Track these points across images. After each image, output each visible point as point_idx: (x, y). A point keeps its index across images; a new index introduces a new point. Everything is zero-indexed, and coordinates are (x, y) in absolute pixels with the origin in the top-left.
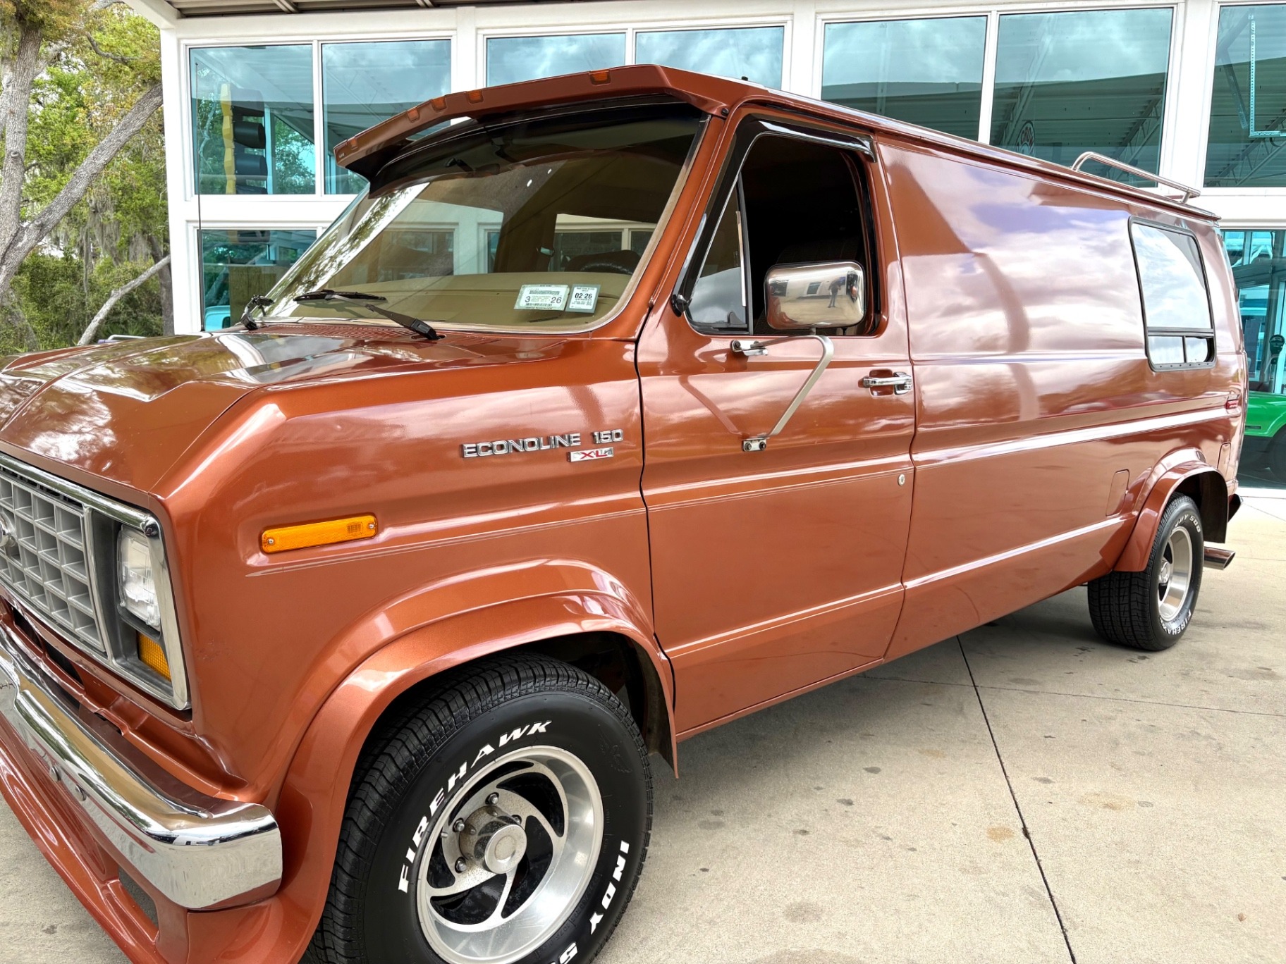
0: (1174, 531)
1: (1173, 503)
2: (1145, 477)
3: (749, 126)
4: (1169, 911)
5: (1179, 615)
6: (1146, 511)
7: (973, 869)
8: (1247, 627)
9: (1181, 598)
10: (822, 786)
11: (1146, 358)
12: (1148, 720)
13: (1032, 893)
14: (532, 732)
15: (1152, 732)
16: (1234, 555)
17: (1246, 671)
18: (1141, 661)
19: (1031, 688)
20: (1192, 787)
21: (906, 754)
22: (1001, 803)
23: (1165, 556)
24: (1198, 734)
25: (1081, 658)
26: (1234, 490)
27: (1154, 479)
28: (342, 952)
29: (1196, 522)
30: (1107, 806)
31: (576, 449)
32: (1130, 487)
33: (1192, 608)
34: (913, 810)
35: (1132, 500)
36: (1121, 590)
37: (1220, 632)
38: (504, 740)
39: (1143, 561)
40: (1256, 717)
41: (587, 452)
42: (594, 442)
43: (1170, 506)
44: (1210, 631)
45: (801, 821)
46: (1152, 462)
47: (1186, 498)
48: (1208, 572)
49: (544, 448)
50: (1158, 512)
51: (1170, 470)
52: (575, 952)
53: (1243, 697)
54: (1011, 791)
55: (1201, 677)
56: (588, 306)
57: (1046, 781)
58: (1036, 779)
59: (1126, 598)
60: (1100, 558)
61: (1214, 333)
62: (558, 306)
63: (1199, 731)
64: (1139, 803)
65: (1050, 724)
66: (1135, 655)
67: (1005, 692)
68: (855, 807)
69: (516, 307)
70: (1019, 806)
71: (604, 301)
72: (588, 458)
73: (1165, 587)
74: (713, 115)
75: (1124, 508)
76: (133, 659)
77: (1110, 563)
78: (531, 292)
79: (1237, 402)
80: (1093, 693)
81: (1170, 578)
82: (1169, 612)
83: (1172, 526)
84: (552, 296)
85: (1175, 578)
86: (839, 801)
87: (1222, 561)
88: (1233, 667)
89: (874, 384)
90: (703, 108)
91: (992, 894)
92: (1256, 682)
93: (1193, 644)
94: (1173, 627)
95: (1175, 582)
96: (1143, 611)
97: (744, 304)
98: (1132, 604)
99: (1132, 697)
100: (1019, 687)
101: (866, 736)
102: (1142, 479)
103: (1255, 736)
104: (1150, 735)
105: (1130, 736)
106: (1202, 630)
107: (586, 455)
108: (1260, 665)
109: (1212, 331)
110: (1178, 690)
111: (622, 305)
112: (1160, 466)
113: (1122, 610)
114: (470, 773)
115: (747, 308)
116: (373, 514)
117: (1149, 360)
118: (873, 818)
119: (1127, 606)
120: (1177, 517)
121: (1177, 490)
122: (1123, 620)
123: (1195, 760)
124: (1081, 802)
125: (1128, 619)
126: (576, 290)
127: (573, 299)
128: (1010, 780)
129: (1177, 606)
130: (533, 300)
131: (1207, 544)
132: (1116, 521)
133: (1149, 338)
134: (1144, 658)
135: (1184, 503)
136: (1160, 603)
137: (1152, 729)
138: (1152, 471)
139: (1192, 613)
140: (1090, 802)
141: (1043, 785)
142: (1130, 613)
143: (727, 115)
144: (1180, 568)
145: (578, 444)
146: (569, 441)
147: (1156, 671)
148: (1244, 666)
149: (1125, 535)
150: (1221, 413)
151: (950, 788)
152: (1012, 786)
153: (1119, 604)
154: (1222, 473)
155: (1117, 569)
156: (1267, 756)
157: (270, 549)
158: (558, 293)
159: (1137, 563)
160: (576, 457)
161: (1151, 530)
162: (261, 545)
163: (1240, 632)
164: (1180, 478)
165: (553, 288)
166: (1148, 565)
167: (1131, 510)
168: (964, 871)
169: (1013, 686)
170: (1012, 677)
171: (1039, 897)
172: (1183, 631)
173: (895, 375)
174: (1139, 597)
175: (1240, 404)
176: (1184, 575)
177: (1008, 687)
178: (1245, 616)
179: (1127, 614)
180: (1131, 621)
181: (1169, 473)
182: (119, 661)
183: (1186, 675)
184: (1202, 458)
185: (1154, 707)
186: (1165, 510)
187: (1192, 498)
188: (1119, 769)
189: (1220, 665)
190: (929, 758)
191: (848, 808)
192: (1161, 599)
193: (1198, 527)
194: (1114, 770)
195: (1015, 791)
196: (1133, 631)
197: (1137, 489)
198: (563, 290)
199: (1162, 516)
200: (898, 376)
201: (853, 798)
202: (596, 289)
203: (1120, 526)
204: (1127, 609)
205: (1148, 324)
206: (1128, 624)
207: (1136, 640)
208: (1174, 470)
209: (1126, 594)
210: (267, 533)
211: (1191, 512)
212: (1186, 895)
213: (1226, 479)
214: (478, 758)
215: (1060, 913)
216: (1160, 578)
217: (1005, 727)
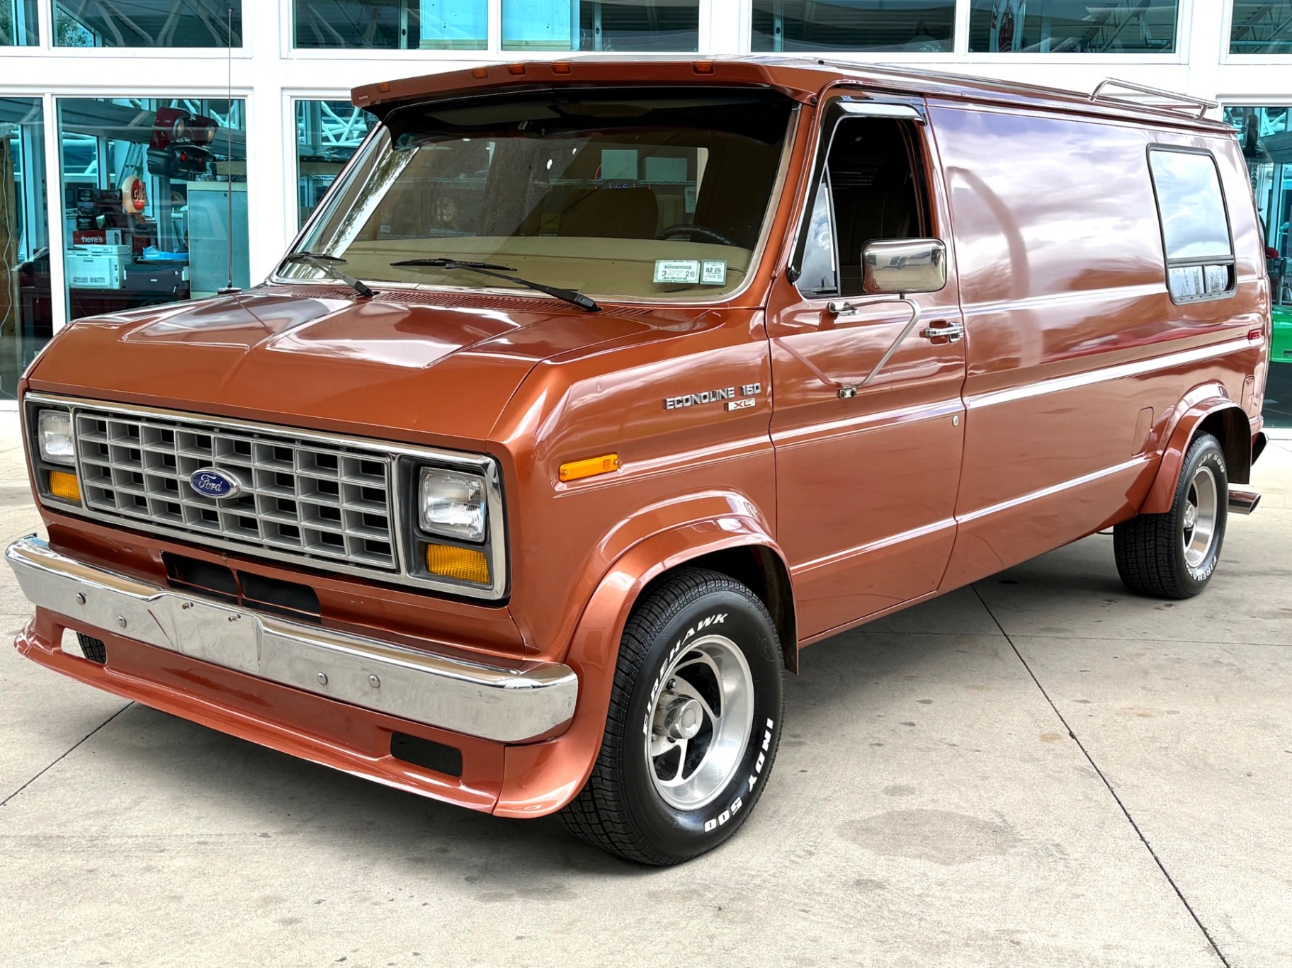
0: (1198, 471)
1: (1196, 442)
2: (1169, 415)
3: (834, 111)
4: (1193, 774)
5: (1204, 561)
6: (1171, 450)
7: (1032, 759)
8: (1274, 575)
9: (1206, 543)
10: (882, 714)
11: (1166, 291)
12: (1175, 654)
13: (1083, 770)
14: (716, 622)
15: (1178, 663)
16: (1259, 497)
17: (1269, 612)
18: (1167, 608)
19: (1062, 635)
20: (1213, 700)
21: (953, 689)
22: (1048, 718)
23: (1189, 499)
24: (1220, 662)
25: (1108, 608)
26: (1259, 428)
27: (1178, 416)
28: (608, 777)
29: (1220, 462)
30: (1140, 715)
31: (732, 400)
32: (1154, 426)
33: (1217, 554)
34: (971, 726)
35: (1156, 439)
36: (1148, 535)
37: (1245, 579)
38: (700, 626)
39: (1169, 500)
40: (1275, 648)
41: (738, 402)
42: (742, 394)
43: (1194, 445)
44: (1237, 579)
45: (874, 738)
46: (1175, 399)
47: (1209, 436)
48: (1233, 518)
49: (713, 400)
50: (1182, 451)
51: (1193, 407)
52: (740, 804)
53: (1264, 633)
54: (1056, 711)
55: (1226, 619)
56: (719, 279)
57: (1086, 702)
58: (1077, 701)
59: (1152, 542)
60: (1126, 501)
61: (1234, 259)
62: (693, 279)
63: (1221, 660)
64: (1168, 712)
65: (1084, 662)
66: (1161, 604)
67: (1037, 639)
68: (918, 727)
69: (655, 281)
70: (1064, 719)
71: (734, 274)
72: (739, 407)
73: (1191, 532)
74: (803, 104)
75: (1149, 447)
76: (423, 573)
77: (1135, 506)
78: (666, 267)
79: (1260, 331)
80: (1122, 636)
81: (1195, 521)
82: (1195, 559)
83: (1196, 466)
84: (686, 270)
85: (1200, 522)
86: (901, 724)
87: (1248, 505)
88: (1257, 609)
89: (934, 335)
90: (796, 98)
91: (1051, 772)
92: (1277, 621)
93: (1218, 591)
94: (1198, 573)
95: (1201, 526)
96: (1169, 555)
97: (834, 270)
98: (1158, 548)
99: (1159, 637)
100: (1049, 634)
101: (910, 678)
102: (1166, 417)
103: (1273, 661)
104: (1177, 666)
105: (1158, 667)
106: (1228, 579)
107: (738, 405)
108: (1283, 607)
109: (1232, 257)
110: (1204, 630)
111: (750, 278)
112: (1183, 403)
113: (1148, 555)
114: (682, 648)
115: (835, 273)
116: (615, 453)
117: (1170, 294)
118: (937, 732)
119: (1153, 550)
120: (1201, 457)
121: (1200, 427)
122: (1149, 566)
123: (1216, 681)
124: (1118, 714)
125: (1154, 565)
126: (706, 266)
127: (705, 273)
128: (1053, 703)
129: (1203, 551)
130: (669, 274)
131: (1232, 487)
132: (1140, 461)
133: (1170, 271)
134: (1171, 605)
135: (1208, 442)
136: (1186, 549)
137: (1179, 660)
138: (1175, 409)
139: (1217, 558)
140: (1125, 713)
141: (1083, 705)
142: (1156, 558)
143: (816, 103)
144: (1204, 511)
145: (733, 396)
146: (728, 395)
147: (1182, 616)
148: (1267, 608)
149: (1150, 475)
150: (1244, 344)
151: (1000, 710)
152: (1056, 706)
153: (1145, 550)
154: (1246, 410)
155: (1142, 512)
156: (1281, 676)
157: (565, 478)
158: (690, 268)
159: (1162, 504)
160: (732, 406)
161: (1175, 469)
162: (559, 476)
163: (1266, 579)
164: (1202, 415)
165: (685, 263)
166: (1173, 507)
167: (1156, 449)
168: (1025, 761)
169: (1044, 634)
170: (1042, 626)
171: (1088, 772)
172: (1209, 577)
173: (950, 325)
174: (1166, 542)
175: (1263, 334)
176: (1210, 518)
177: (1039, 635)
178: (1273, 565)
179: (1153, 559)
180: (1157, 567)
181: (1194, 410)
182: (412, 574)
183: (1210, 618)
184: (1225, 394)
185: (1180, 644)
186: (1188, 449)
187: (1216, 437)
188: (1150, 691)
189: (1244, 608)
190: (976, 691)
191: (912, 728)
192: (1187, 545)
193: (1222, 467)
194: (1144, 692)
195: (1058, 710)
196: (1159, 577)
197: (1160, 429)
198: (694, 265)
199: (1186, 455)
200: (952, 326)
201: (915, 721)
202: (723, 264)
203: (1145, 466)
204: (1153, 554)
205: (1169, 257)
206: (1155, 570)
207: (1162, 587)
208: (1198, 406)
209: (1153, 538)
210: (562, 467)
211: (1215, 452)
212: (1206, 764)
213: (1249, 416)
214: (686, 637)
215: (1107, 779)
216: (1185, 522)
217: (1042, 666)
